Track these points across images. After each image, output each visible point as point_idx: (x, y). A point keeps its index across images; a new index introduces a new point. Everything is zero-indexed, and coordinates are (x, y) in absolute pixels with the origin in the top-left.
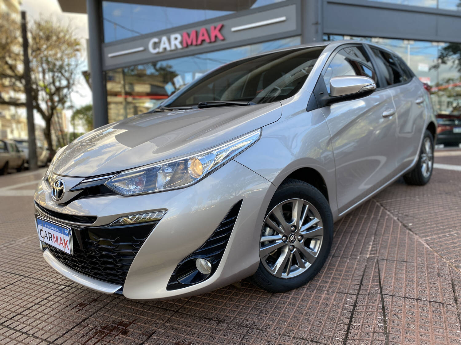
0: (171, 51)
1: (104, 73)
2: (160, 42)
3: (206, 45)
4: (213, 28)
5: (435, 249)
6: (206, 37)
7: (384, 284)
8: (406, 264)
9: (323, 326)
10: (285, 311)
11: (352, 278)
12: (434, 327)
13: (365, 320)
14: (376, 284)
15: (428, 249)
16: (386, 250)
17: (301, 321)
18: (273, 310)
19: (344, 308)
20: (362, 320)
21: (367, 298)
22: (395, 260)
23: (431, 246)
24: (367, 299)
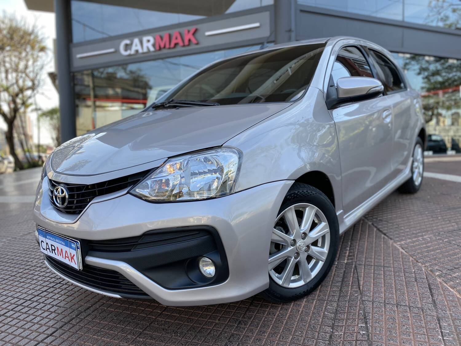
0: (143, 53)
1: (72, 74)
2: (131, 44)
3: (179, 49)
4: (187, 32)
5: (410, 253)
6: (179, 40)
7: (363, 289)
8: (384, 269)
9: (304, 336)
10: (264, 321)
11: (332, 284)
12: (415, 333)
13: (346, 328)
14: (355, 290)
15: (404, 253)
16: (363, 255)
17: (281, 330)
18: (253, 320)
19: (324, 316)
20: (343, 328)
21: (347, 304)
22: (373, 265)
23: (406, 250)
24: (347, 306)
